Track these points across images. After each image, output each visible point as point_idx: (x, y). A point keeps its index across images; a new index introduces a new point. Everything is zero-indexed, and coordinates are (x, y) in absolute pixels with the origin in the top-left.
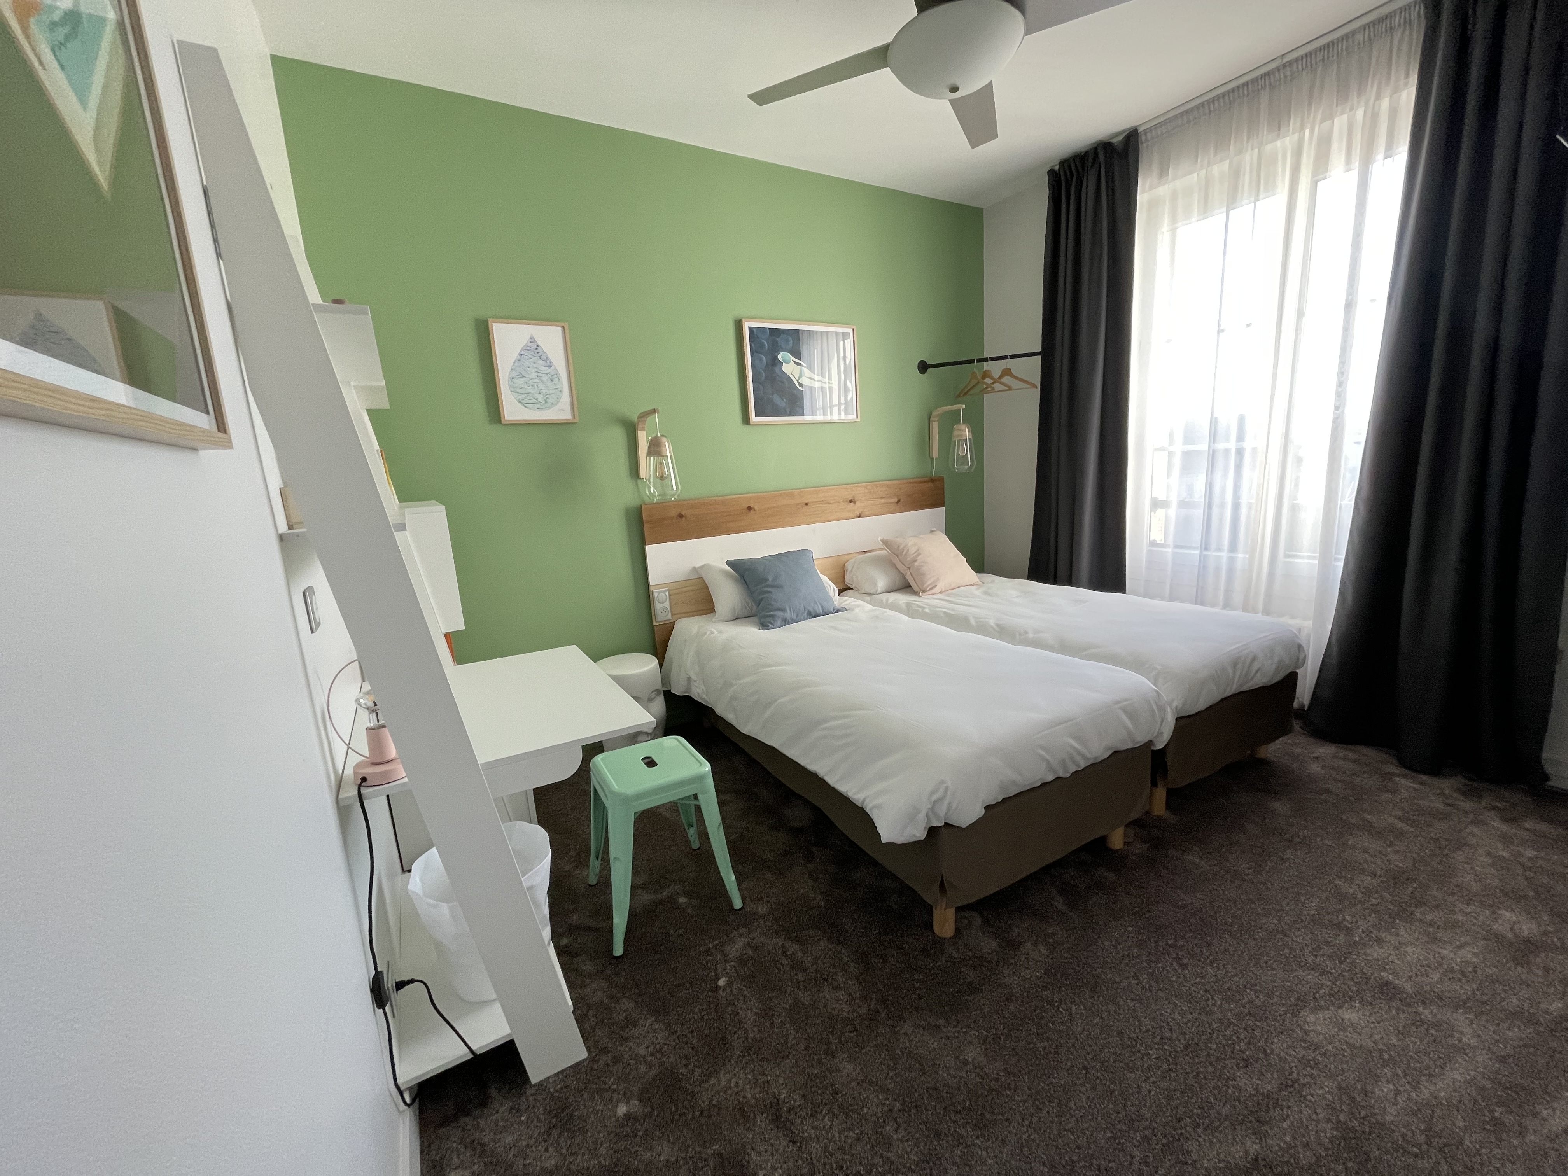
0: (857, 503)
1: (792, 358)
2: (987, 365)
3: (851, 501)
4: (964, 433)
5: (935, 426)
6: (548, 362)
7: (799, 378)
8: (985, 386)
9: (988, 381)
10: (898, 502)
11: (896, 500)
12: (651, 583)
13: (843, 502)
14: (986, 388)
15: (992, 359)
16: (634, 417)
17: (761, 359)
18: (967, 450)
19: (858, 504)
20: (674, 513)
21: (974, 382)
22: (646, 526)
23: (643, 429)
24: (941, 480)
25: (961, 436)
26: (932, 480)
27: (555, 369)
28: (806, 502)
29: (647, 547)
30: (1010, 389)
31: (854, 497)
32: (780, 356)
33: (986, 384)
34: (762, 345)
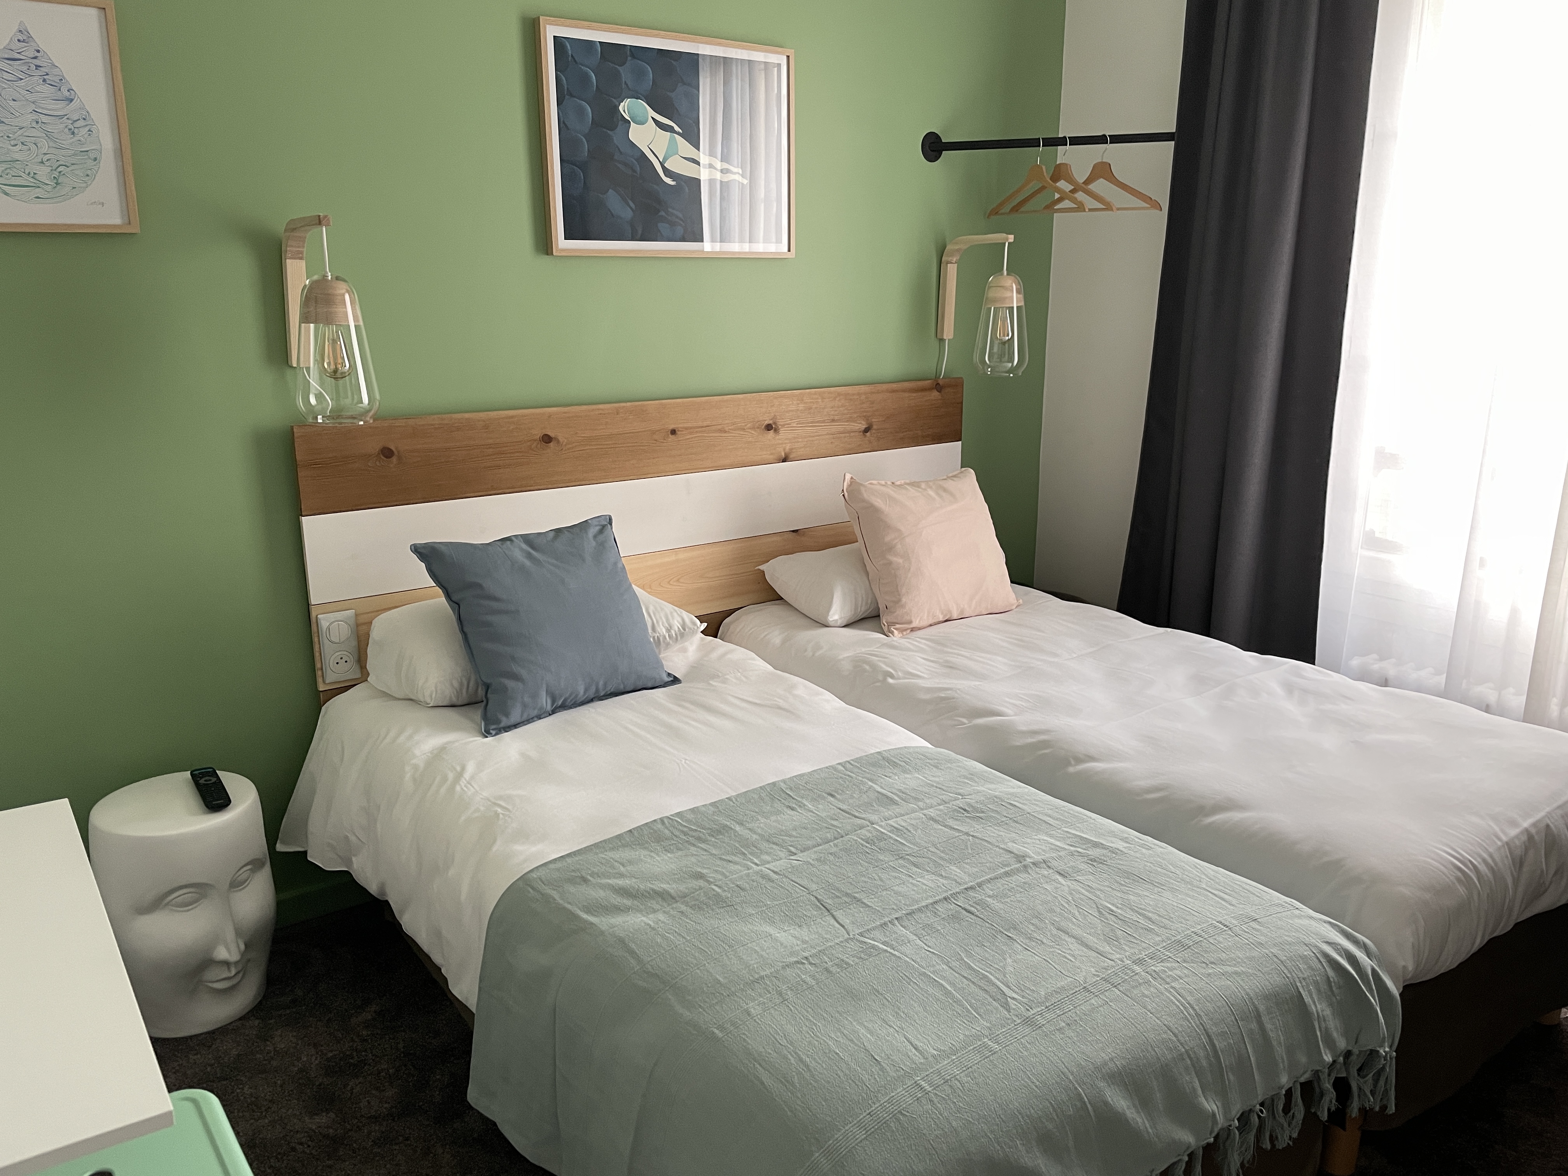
0: (782, 431)
1: (651, 113)
2: (1065, 152)
3: (769, 427)
4: (1008, 294)
5: (952, 271)
6: (64, 90)
7: (665, 159)
8: (1057, 196)
9: (1063, 185)
10: (866, 430)
11: (863, 426)
12: (313, 600)
13: (753, 428)
14: (1060, 200)
15: (1077, 141)
16: (280, 227)
17: (581, 112)
18: (1011, 331)
19: (783, 433)
20: (373, 446)
21: (1034, 185)
22: (301, 474)
23: (299, 256)
24: (956, 384)
25: (1003, 299)
26: (938, 387)
27: (83, 108)
28: (672, 427)
29: (307, 522)
30: (1108, 207)
31: (775, 417)
32: (625, 107)
33: (1059, 190)
34: (586, 78)
